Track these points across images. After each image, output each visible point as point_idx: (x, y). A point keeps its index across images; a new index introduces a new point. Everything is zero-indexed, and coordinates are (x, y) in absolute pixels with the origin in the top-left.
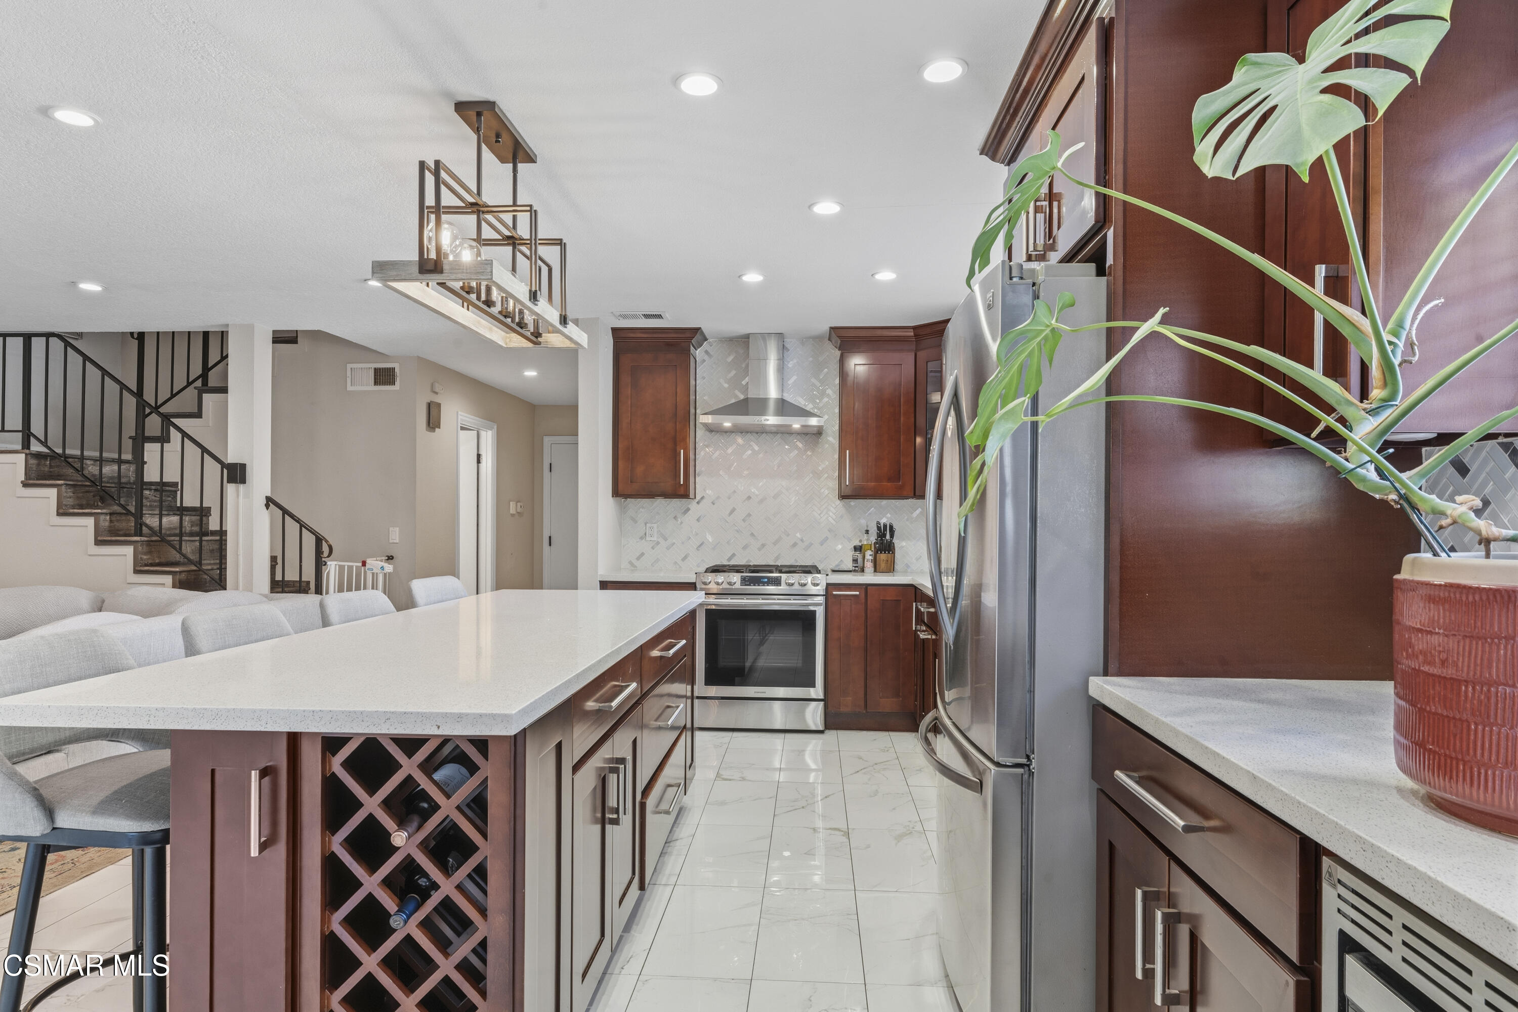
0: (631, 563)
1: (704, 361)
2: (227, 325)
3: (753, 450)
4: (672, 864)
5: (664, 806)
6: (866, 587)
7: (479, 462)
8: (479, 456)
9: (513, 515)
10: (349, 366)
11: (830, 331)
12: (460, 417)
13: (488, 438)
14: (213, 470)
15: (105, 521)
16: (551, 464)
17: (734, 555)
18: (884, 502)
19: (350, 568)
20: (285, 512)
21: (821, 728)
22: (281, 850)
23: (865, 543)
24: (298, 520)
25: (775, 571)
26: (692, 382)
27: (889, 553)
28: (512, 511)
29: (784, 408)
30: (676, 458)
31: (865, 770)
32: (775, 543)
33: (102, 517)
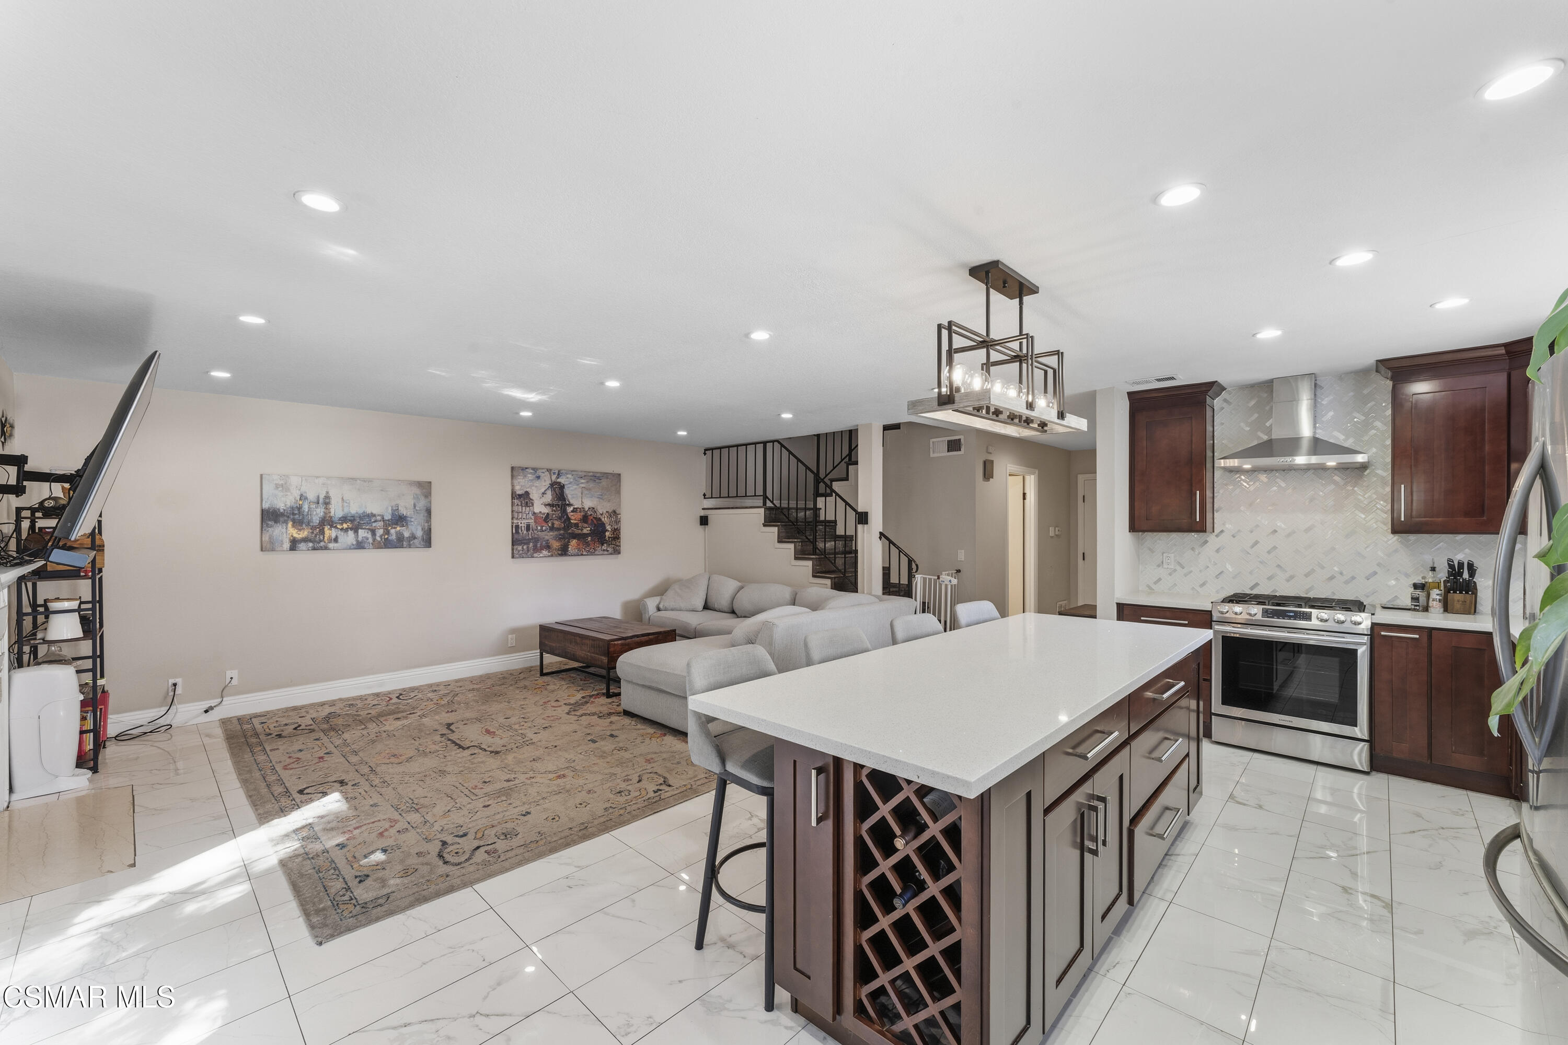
0: (1149, 586)
1: (1222, 408)
2: (857, 425)
3: (1280, 486)
4: (1170, 880)
5: (1159, 829)
6: (1430, 631)
7: (1024, 498)
8: (1024, 494)
9: (1052, 537)
10: (932, 440)
11: (1377, 363)
12: (1008, 468)
13: (1032, 481)
14: (851, 515)
15: (799, 545)
16: (1084, 496)
17: (1257, 585)
18: (1460, 537)
19: (930, 579)
20: (891, 542)
21: (1366, 769)
22: (829, 824)
23: (1430, 580)
24: (898, 548)
25: (1303, 604)
26: (1209, 428)
27: (1467, 593)
28: (1052, 534)
29: (1318, 446)
30: (1192, 498)
31: (1426, 833)
32: (1307, 575)
33: (797, 544)
